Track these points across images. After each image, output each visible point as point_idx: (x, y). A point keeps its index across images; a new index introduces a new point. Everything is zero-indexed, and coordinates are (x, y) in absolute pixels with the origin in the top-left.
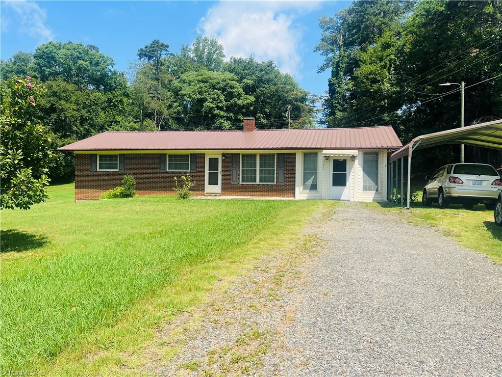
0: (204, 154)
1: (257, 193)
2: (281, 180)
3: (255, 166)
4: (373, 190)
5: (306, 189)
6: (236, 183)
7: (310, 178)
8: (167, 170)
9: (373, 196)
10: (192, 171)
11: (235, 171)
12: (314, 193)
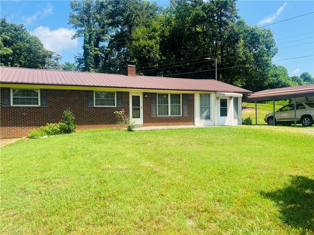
0: (129, 92)
1: (170, 123)
2: (186, 113)
3: (168, 103)
4: (236, 118)
5: (202, 119)
6: (155, 116)
7: (204, 112)
8: (95, 106)
9: (237, 122)
10: (118, 107)
11: (154, 107)
12: (208, 122)
